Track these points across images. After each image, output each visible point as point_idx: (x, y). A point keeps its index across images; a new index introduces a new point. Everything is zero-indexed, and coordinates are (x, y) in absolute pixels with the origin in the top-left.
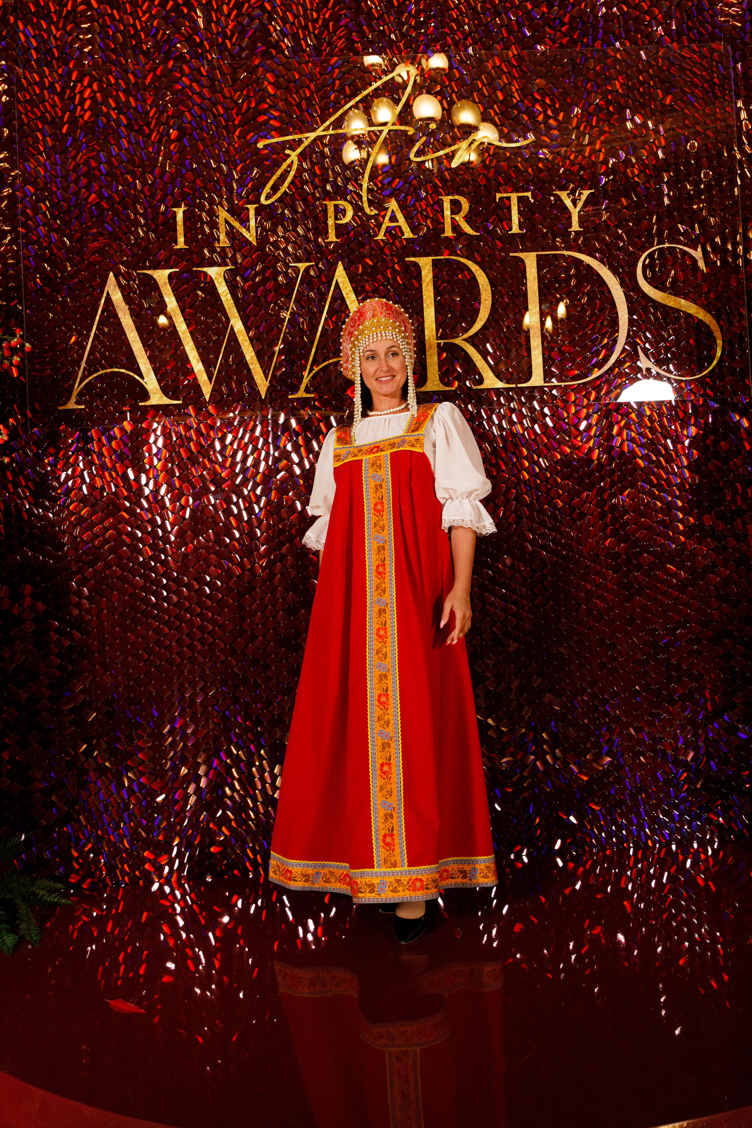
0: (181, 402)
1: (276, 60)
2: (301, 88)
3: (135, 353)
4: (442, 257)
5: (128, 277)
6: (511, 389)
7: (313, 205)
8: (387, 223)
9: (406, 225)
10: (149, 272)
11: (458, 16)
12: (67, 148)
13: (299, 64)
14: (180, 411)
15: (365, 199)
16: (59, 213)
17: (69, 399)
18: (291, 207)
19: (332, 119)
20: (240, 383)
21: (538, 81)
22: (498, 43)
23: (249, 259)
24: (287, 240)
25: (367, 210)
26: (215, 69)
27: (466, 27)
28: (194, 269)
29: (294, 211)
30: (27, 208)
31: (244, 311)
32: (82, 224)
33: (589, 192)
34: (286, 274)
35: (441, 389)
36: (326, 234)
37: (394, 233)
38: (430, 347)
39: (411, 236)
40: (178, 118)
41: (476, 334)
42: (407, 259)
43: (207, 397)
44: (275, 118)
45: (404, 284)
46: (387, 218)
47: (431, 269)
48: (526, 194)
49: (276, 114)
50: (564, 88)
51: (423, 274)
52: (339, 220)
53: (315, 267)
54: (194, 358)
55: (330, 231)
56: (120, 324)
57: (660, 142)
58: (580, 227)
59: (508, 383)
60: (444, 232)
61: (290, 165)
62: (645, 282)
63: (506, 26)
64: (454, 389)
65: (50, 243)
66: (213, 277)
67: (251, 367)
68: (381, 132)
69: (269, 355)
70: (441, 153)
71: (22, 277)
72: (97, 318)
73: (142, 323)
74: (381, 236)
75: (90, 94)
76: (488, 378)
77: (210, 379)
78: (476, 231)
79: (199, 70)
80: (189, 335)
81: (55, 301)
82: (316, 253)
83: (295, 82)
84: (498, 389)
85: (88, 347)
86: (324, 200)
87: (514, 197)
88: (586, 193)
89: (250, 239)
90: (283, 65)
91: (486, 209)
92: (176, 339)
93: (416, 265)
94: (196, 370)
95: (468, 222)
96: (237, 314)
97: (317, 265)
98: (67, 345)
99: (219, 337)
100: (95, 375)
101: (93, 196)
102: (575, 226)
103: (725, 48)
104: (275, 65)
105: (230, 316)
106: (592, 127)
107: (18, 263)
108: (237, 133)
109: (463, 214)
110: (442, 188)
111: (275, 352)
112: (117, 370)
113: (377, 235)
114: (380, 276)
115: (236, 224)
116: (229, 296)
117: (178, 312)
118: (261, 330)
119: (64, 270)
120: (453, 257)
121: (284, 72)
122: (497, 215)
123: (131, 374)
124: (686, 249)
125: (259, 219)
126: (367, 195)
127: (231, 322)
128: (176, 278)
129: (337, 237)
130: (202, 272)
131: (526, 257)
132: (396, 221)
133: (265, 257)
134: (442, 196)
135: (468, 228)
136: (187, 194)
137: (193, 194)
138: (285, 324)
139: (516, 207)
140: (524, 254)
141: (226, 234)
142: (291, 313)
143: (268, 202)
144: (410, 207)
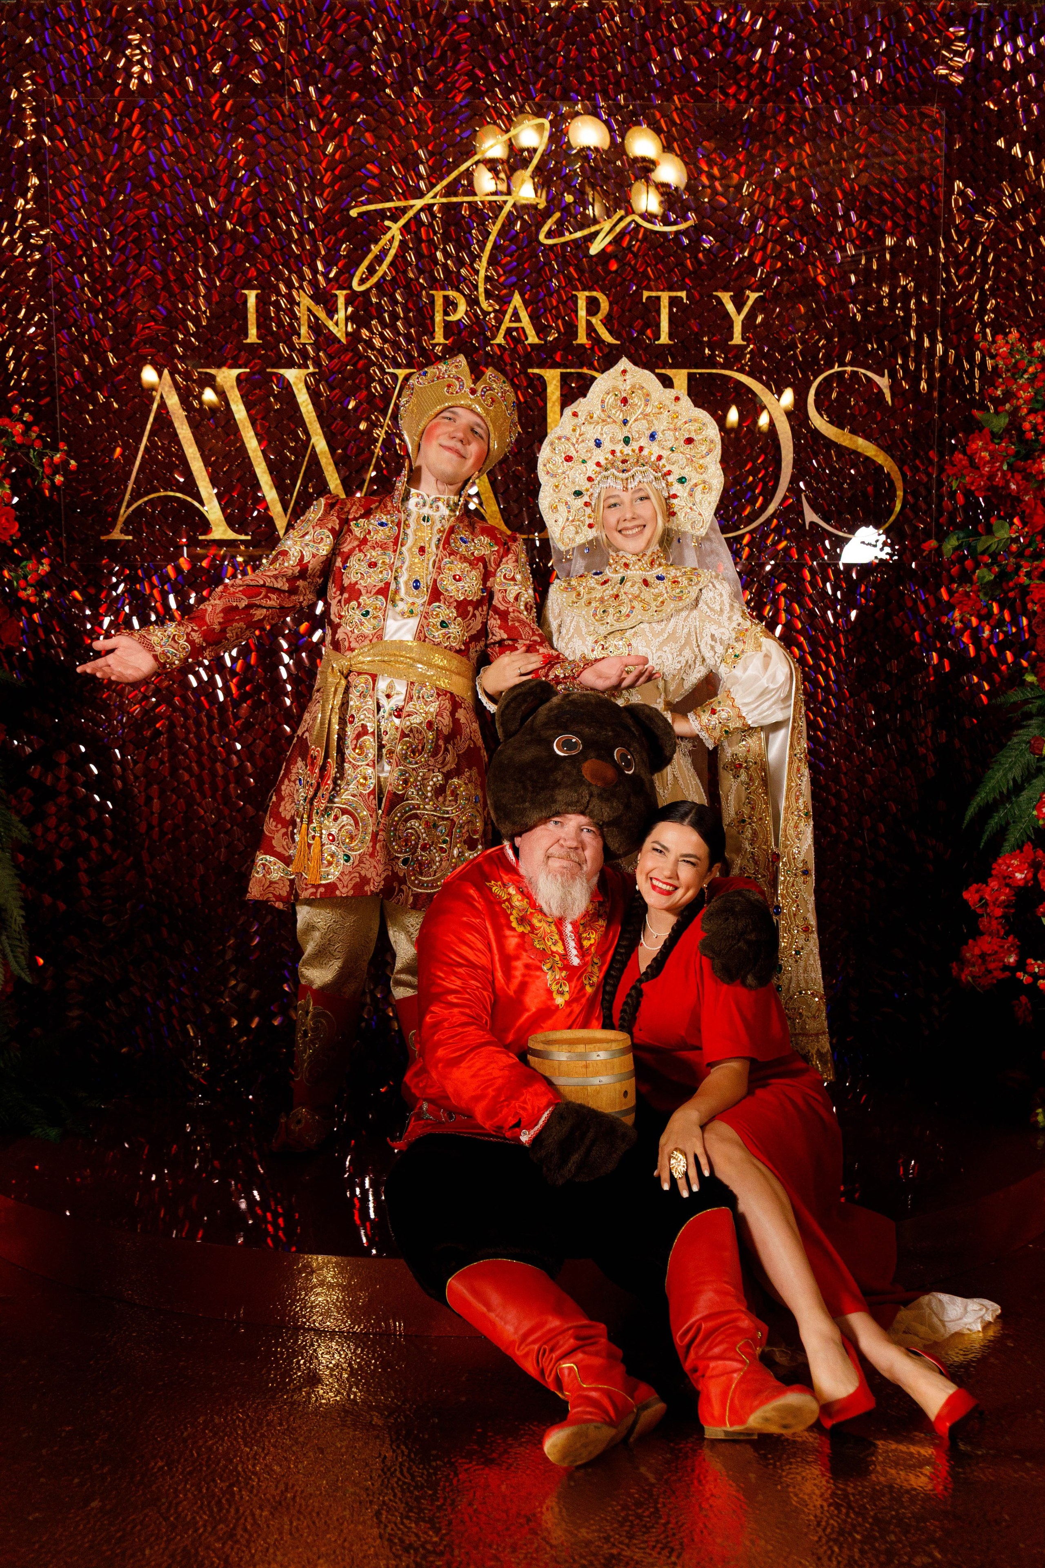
0: (248, 537)
1: (377, 99)
2: (408, 138)
3: (195, 474)
4: (573, 370)
5: (187, 376)
7: (417, 296)
8: (506, 324)
9: (531, 326)
10: (212, 371)
11: (609, 52)
12: (111, 204)
13: (407, 106)
14: (248, 548)
15: (481, 289)
16: (102, 290)
17: (113, 525)
18: (390, 296)
19: (445, 183)
21: (704, 143)
22: (657, 91)
23: (336, 360)
24: (384, 340)
25: (485, 305)
26: (299, 108)
27: (619, 69)
28: (268, 370)
29: (394, 301)
30: (61, 281)
31: (328, 427)
32: (130, 305)
33: (756, 295)
34: (381, 382)
36: (431, 334)
37: (515, 337)
39: (536, 341)
40: (251, 171)
42: (530, 371)
44: (374, 177)
45: (526, 402)
46: (508, 317)
47: (558, 384)
48: (679, 294)
49: (375, 171)
50: (735, 157)
51: (549, 390)
52: (449, 315)
54: (266, 483)
55: (437, 329)
56: (176, 435)
57: (850, 232)
58: (743, 339)
60: (576, 339)
61: (391, 240)
62: (816, 413)
63: (668, 68)
65: (90, 328)
66: (291, 381)
68: (505, 202)
70: (579, 234)
71: (55, 370)
72: (149, 427)
73: (202, 436)
74: (500, 340)
75: (140, 131)
77: (285, 510)
78: (616, 339)
79: (279, 108)
80: (260, 454)
81: (95, 401)
82: (419, 356)
83: (400, 131)
85: (137, 463)
86: (432, 288)
87: (665, 297)
88: (753, 296)
89: (338, 335)
90: (385, 107)
91: (630, 311)
92: (244, 459)
93: (540, 378)
94: (268, 499)
95: (607, 327)
96: (320, 431)
98: (111, 459)
99: (298, 457)
100: (146, 499)
101: (143, 268)
102: (737, 339)
103: (939, 113)
104: (376, 107)
105: (311, 431)
106: (767, 210)
107: (50, 350)
108: (325, 195)
109: (600, 316)
110: (579, 280)
111: (364, 481)
112: (172, 494)
113: (494, 337)
115: (322, 315)
116: (311, 407)
117: (248, 424)
118: (348, 453)
119: (105, 363)
120: (585, 371)
121: (387, 115)
122: (642, 319)
123: (189, 499)
124: (869, 374)
125: (350, 309)
126: (485, 283)
127: (313, 441)
128: (246, 380)
129: (446, 337)
130: (276, 374)
131: (675, 375)
132: (518, 320)
133: (356, 358)
134: (578, 290)
135: (607, 334)
136: (260, 273)
137: (269, 273)
138: (379, 445)
139: (667, 310)
140: (674, 371)
141: (309, 327)
142: (386, 432)
143: (362, 288)
144: (537, 303)
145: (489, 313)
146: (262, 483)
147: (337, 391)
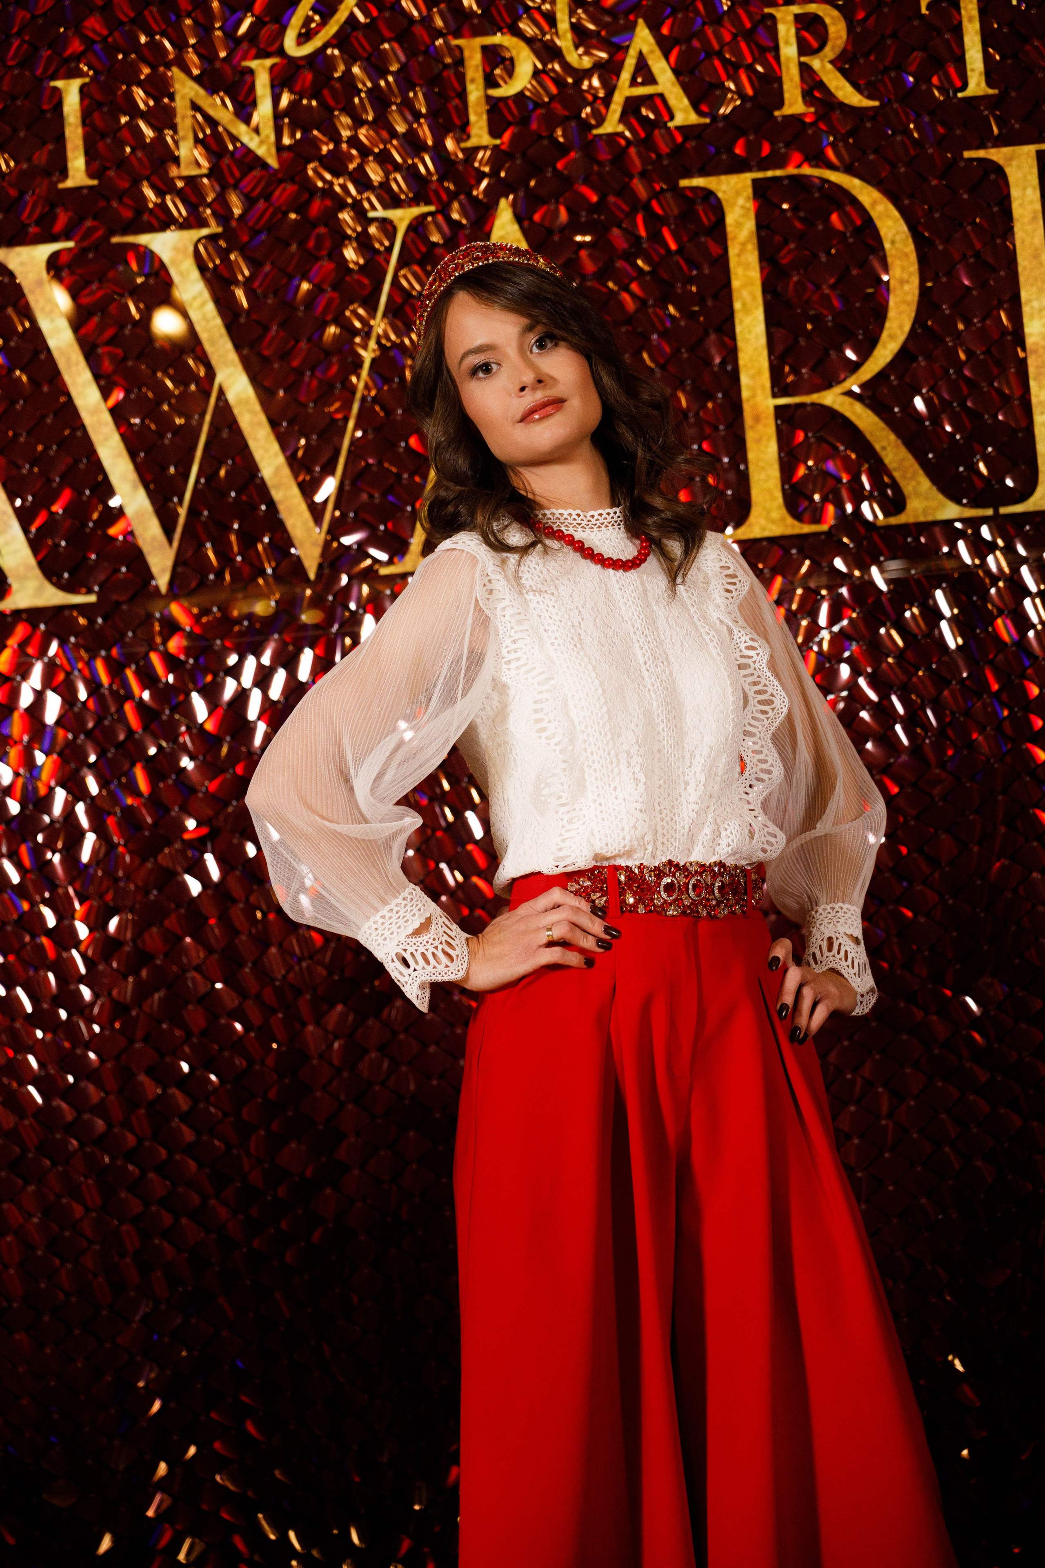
0: (92, 598)
4: (778, 173)
6: (984, 520)
7: (426, 53)
8: (624, 90)
9: (678, 91)
14: (92, 621)
15: (564, 25)
18: (368, 59)
20: (248, 540)
23: (261, 204)
24: (364, 150)
25: (573, 55)
28: (115, 240)
29: (377, 69)
31: (252, 345)
34: (360, 240)
35: (789, 531)
36: (463, 129)
37: (646, 116)
38: (757, 419)
39: (693, 118)
41: (881, 376)
42: (684, 183)
43: (162, 581)
45: (680, 251)
46: (626, 76)
47: (750, 205)
51: (730, 220)
52: (497, 85)
53: (440, 218)
55: (473, 118)
59: (973, 504)
60: (780, 104)
64: (824, 528)
66: (166, 257)
67: (277, 495)
69: (324, 459)
74: (612, 125)
76: (918, 495)
77: (168, 531)
78: (870, 97)
80: (107, 417)
82: (442, 179)
84: (949, 523)
86: (457, 35)
89: (261, 152)
91: (893, 35)
92: (74, 430)
93: (708, 195)
94: (129, 511)
95: (846, 74)
96: (233, 356)
97: (444, 211)
99: (188, 418)
105: (214, 360)
109: (829, 52)
111: (338, 452)
113: (601, 120)
114: (616, 231)
115: (223, 114)
116: (211, 307)
117: (77, 357)
118: (299, 397)
120: (807, 170)
122: (925, 49)
125: (285, 100)
126: (572, 13)
127: (219, 379)
128: (69, 266)
129: (494, 131)
130: (135, 247)
131: (1010, 159)
132: (651, 80)
133: (306, 196)
134: (775, 5)
135: (849, 88)
136: (89, 43)
137: (105, 39)
138: (365, 372)
139: (977, 25)
140: (1005, 150)
141: (197, 141)
142: (378, 342)
143: (307, 49)
144: (688, 41)
145: (587, 74)
146: (114, 479)
147: (267, 268)
